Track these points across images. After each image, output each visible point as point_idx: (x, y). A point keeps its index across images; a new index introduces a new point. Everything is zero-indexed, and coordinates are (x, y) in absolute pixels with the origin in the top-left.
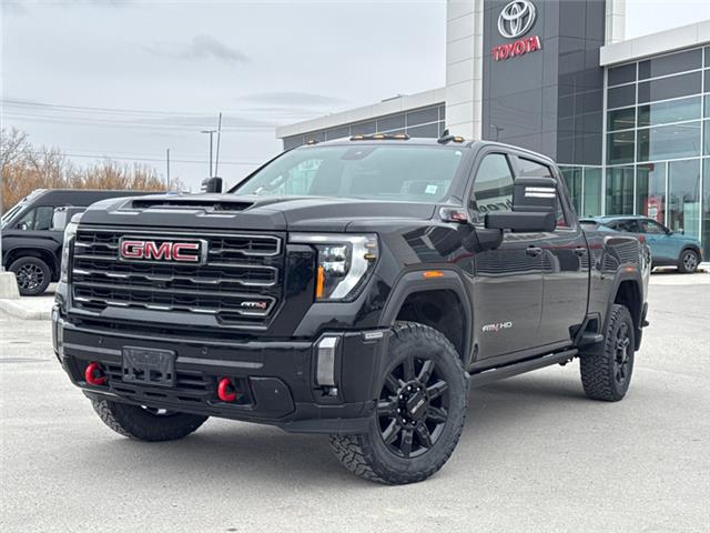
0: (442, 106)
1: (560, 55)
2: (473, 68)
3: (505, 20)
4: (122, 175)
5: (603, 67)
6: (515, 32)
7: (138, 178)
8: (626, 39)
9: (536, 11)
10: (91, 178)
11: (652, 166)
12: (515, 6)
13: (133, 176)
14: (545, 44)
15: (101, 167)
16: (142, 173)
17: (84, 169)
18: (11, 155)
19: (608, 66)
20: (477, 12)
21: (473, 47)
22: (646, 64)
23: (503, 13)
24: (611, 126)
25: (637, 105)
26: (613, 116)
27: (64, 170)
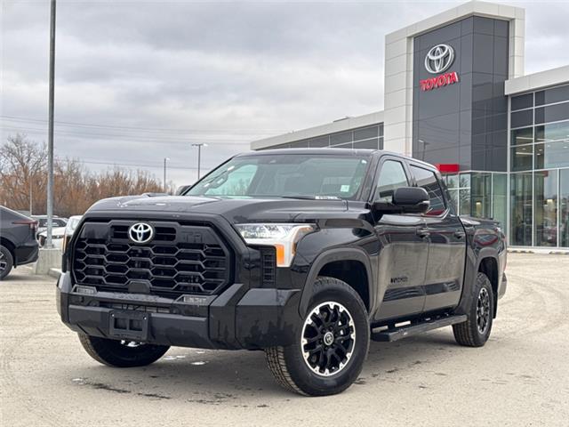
0: (381, 125)
1: (474, 86)
2: (405, 97)
3: (430, 60)
4: (127, 179)
5: (507, 96)
6: (438, 69)
7: (140, 181)
8: (525, 75)
9: (455, 53)
10: (103, 181)
11: (546, 173)
12: (438, 49)
13: (137, 180)
14: (462, 78)
15: (112, 173)
16: (143, 177)
17: (98, 174)
18: (42, 163)
19: (511, 95)
20: (408, 54)
21: (405, 81)
22: (541, 94)
23: (429, 54)
24: (514, 142)
25: (534, 126)
26: (515, 133)
27: (83, 174)
